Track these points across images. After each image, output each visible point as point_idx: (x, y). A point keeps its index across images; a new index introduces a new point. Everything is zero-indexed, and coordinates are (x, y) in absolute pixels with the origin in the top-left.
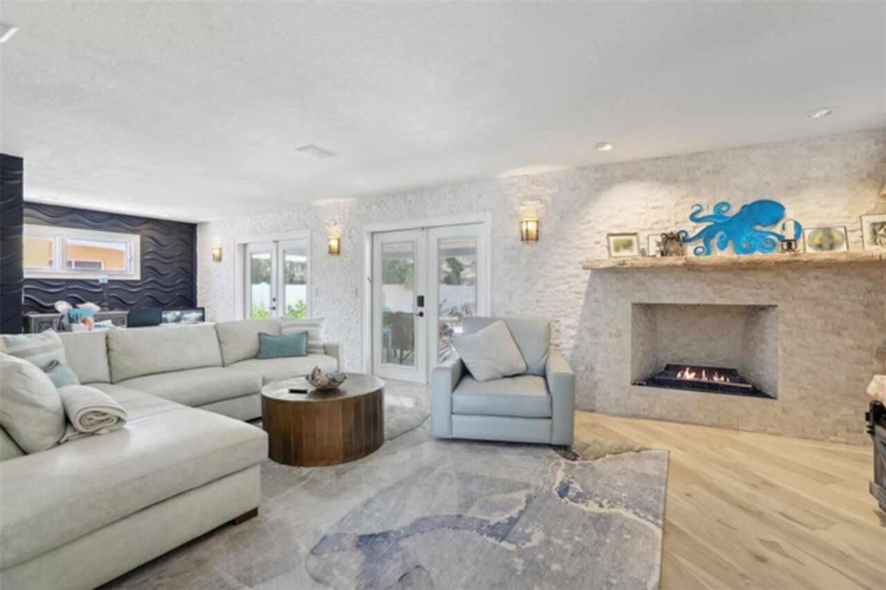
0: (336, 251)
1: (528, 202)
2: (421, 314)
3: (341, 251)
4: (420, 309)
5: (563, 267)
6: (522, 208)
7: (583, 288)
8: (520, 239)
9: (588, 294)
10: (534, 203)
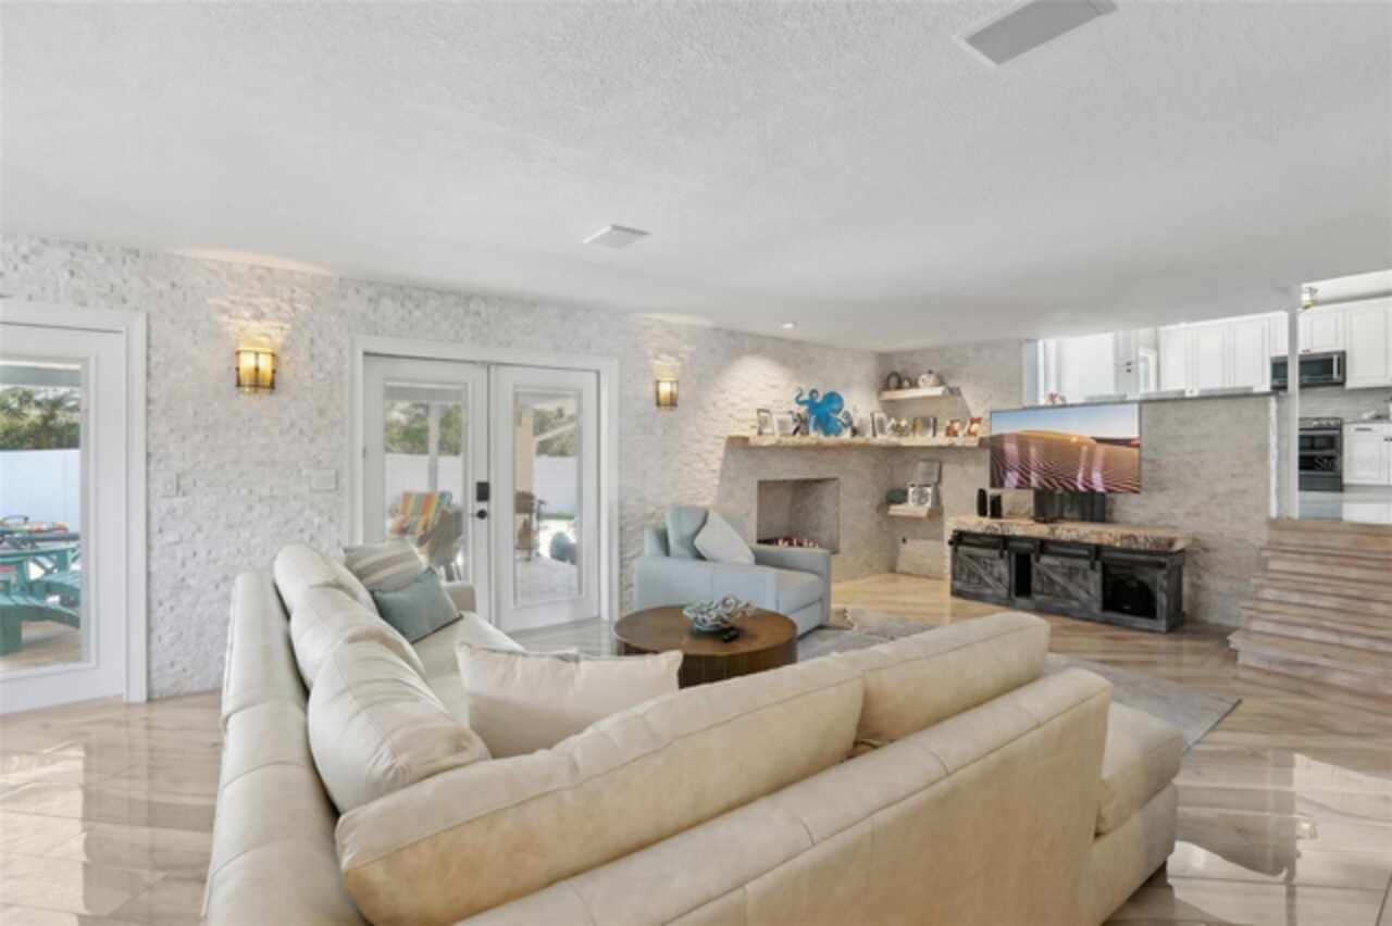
0: (268, 383)
1: (665, 357)
2: (482, 514)
3: (276, 385)
4: (483, 506)
5: (699, 441)
6: (658, 362)
7: (717, 466)
8: (654, 402)
9: (722, 472)
10: (672, 359)
